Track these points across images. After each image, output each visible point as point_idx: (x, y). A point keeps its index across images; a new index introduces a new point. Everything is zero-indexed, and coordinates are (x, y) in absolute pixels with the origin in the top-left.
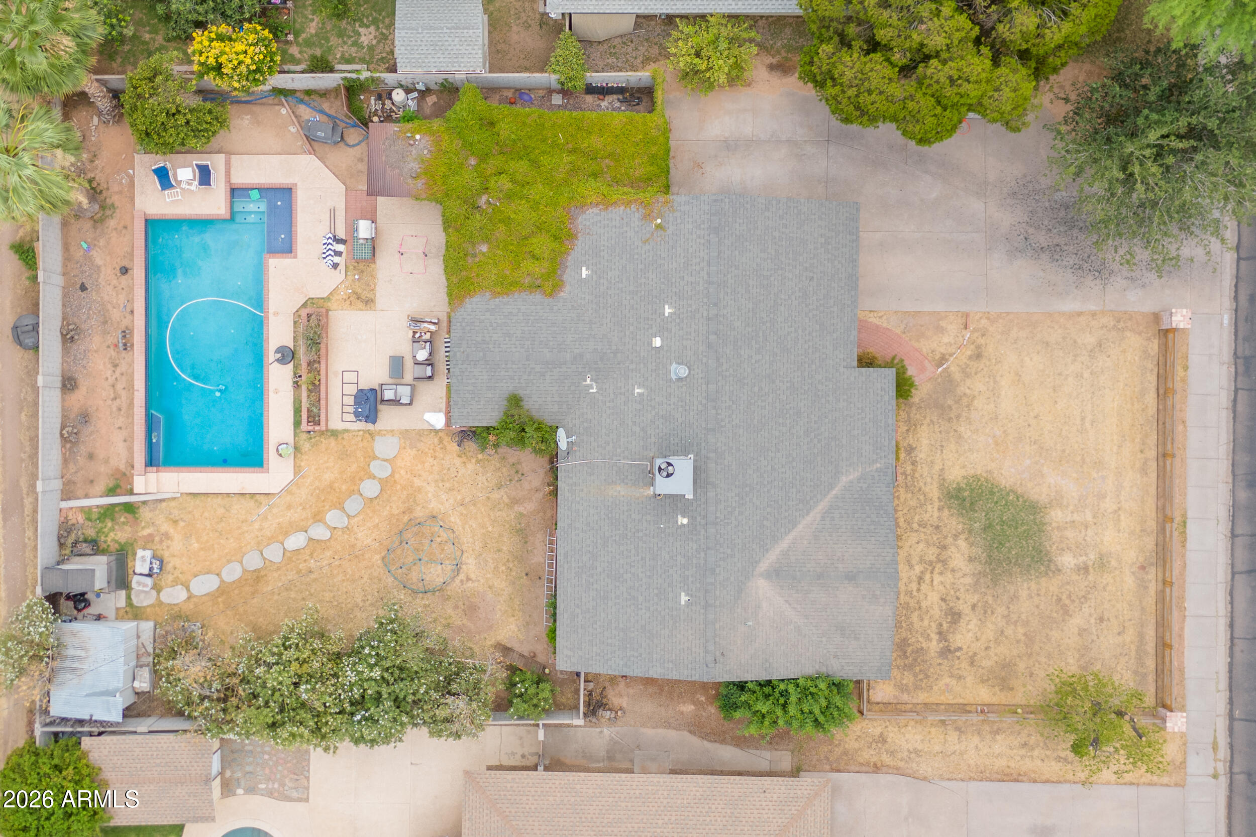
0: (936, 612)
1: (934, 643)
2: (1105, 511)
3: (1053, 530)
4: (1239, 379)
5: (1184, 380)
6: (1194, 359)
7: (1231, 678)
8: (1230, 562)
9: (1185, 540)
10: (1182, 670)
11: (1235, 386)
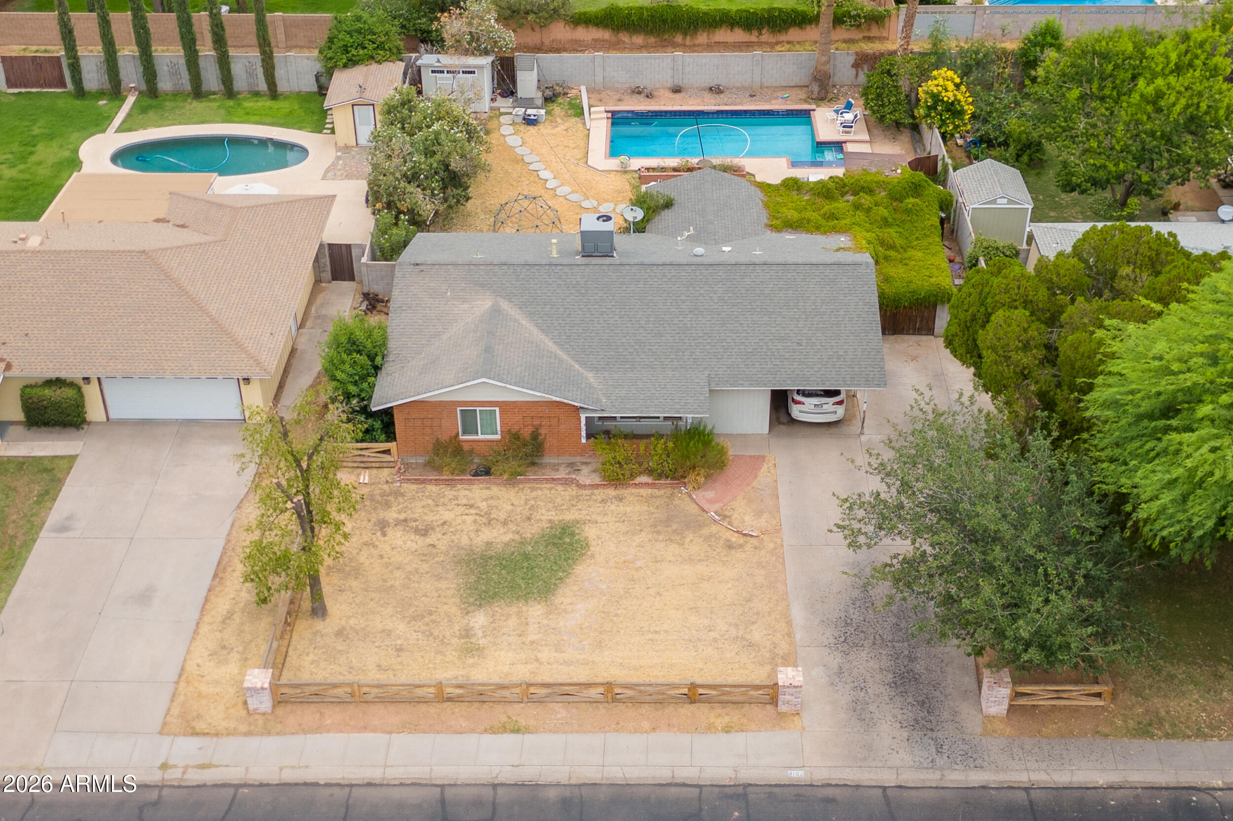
0: (430, 518)
1: (395, 515)
2: (539, 651)
3: (518, 607)
4: (716, 790)
5: (710, 728)
6: (738, 739)
7: (297, 784)
8: (459, 783)
9: (494, 733)
10: (319, 729)
11: (706, 786)
